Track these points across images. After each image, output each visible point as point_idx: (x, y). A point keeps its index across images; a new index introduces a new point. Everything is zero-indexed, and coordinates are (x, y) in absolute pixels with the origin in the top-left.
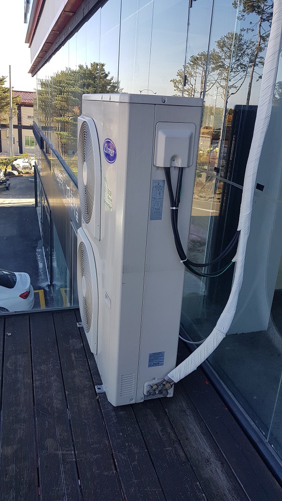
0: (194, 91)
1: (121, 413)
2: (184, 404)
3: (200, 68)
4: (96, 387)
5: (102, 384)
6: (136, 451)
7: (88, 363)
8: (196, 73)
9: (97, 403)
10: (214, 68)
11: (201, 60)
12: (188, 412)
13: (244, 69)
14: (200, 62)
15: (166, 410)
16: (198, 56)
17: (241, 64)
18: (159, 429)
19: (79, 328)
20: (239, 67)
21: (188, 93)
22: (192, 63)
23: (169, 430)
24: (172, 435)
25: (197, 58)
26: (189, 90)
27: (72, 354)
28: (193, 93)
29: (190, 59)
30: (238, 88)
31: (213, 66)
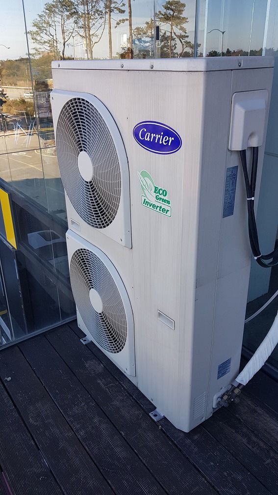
0: (56, 42)
1: (196, 437)
2: (250, 402)
3: (57, 16)
4: (150, 414)
5: (155, 408)
6: (240, 478)
7: (123, 387)
8: (54, 21)
9: (163, 434)
10: (68, 15)
11: (57, 7)
12: (259, 410)
13: (101, 16)
14: (57, 10)
15: (237, 416)
16: (53, 3)
17: (98, 11)
18: (245, 441)
19: (86, 345)
20: (96, 14)
21: (49, 45)
22: (47, 11)
23: (255, 439)
24: (262, 444)
25: (53, 5)
26: (50, 41)
27: (99, 381)
28: (55, 44)
29: (45, 7)
30: (99, 37)
31: (68, 13)
